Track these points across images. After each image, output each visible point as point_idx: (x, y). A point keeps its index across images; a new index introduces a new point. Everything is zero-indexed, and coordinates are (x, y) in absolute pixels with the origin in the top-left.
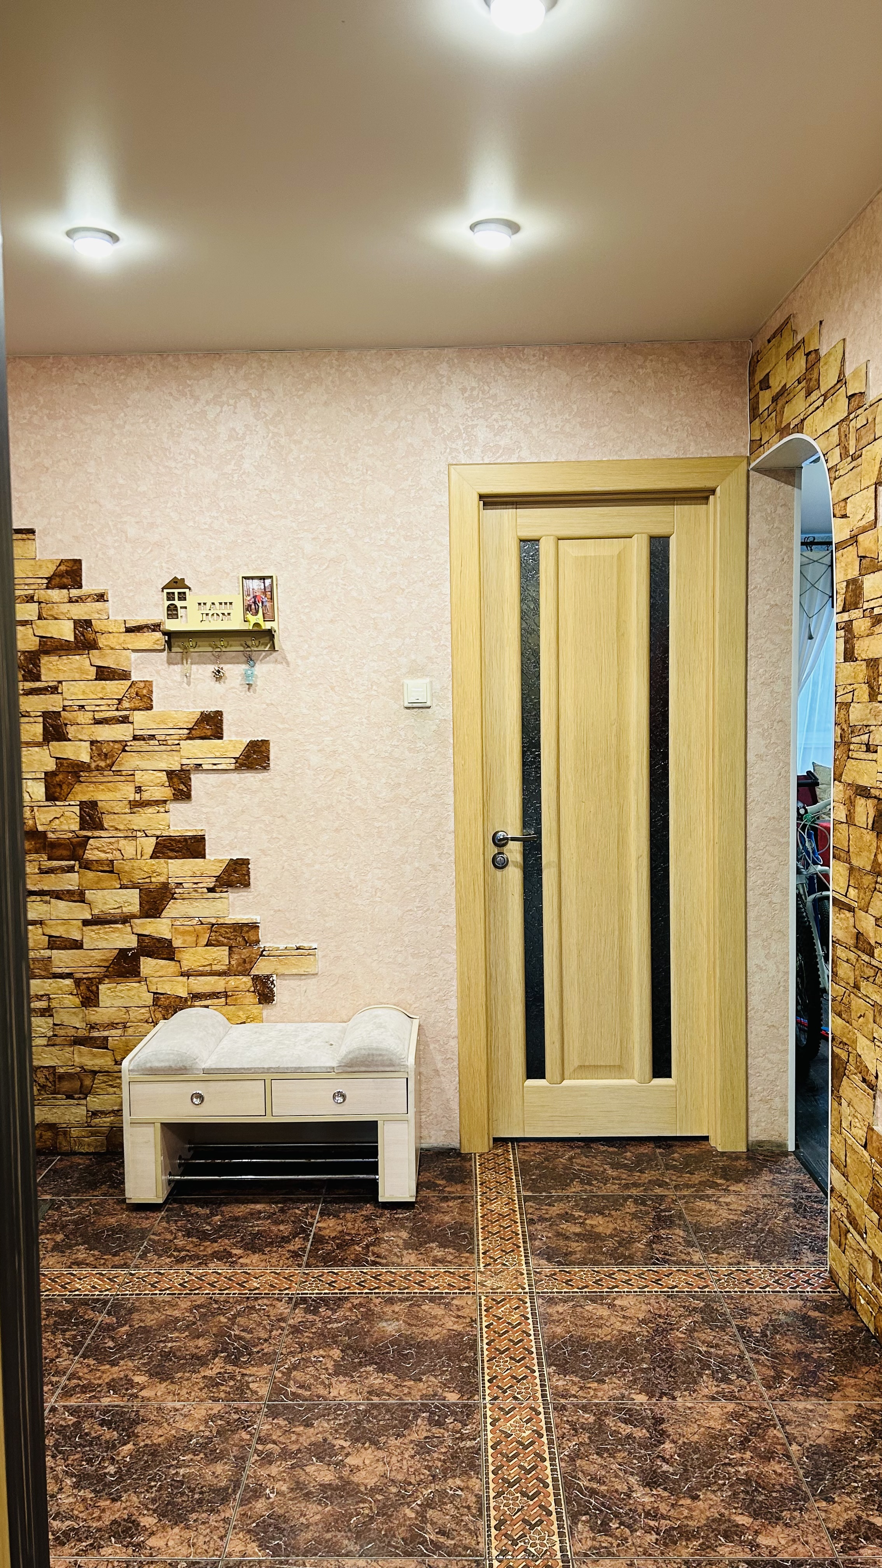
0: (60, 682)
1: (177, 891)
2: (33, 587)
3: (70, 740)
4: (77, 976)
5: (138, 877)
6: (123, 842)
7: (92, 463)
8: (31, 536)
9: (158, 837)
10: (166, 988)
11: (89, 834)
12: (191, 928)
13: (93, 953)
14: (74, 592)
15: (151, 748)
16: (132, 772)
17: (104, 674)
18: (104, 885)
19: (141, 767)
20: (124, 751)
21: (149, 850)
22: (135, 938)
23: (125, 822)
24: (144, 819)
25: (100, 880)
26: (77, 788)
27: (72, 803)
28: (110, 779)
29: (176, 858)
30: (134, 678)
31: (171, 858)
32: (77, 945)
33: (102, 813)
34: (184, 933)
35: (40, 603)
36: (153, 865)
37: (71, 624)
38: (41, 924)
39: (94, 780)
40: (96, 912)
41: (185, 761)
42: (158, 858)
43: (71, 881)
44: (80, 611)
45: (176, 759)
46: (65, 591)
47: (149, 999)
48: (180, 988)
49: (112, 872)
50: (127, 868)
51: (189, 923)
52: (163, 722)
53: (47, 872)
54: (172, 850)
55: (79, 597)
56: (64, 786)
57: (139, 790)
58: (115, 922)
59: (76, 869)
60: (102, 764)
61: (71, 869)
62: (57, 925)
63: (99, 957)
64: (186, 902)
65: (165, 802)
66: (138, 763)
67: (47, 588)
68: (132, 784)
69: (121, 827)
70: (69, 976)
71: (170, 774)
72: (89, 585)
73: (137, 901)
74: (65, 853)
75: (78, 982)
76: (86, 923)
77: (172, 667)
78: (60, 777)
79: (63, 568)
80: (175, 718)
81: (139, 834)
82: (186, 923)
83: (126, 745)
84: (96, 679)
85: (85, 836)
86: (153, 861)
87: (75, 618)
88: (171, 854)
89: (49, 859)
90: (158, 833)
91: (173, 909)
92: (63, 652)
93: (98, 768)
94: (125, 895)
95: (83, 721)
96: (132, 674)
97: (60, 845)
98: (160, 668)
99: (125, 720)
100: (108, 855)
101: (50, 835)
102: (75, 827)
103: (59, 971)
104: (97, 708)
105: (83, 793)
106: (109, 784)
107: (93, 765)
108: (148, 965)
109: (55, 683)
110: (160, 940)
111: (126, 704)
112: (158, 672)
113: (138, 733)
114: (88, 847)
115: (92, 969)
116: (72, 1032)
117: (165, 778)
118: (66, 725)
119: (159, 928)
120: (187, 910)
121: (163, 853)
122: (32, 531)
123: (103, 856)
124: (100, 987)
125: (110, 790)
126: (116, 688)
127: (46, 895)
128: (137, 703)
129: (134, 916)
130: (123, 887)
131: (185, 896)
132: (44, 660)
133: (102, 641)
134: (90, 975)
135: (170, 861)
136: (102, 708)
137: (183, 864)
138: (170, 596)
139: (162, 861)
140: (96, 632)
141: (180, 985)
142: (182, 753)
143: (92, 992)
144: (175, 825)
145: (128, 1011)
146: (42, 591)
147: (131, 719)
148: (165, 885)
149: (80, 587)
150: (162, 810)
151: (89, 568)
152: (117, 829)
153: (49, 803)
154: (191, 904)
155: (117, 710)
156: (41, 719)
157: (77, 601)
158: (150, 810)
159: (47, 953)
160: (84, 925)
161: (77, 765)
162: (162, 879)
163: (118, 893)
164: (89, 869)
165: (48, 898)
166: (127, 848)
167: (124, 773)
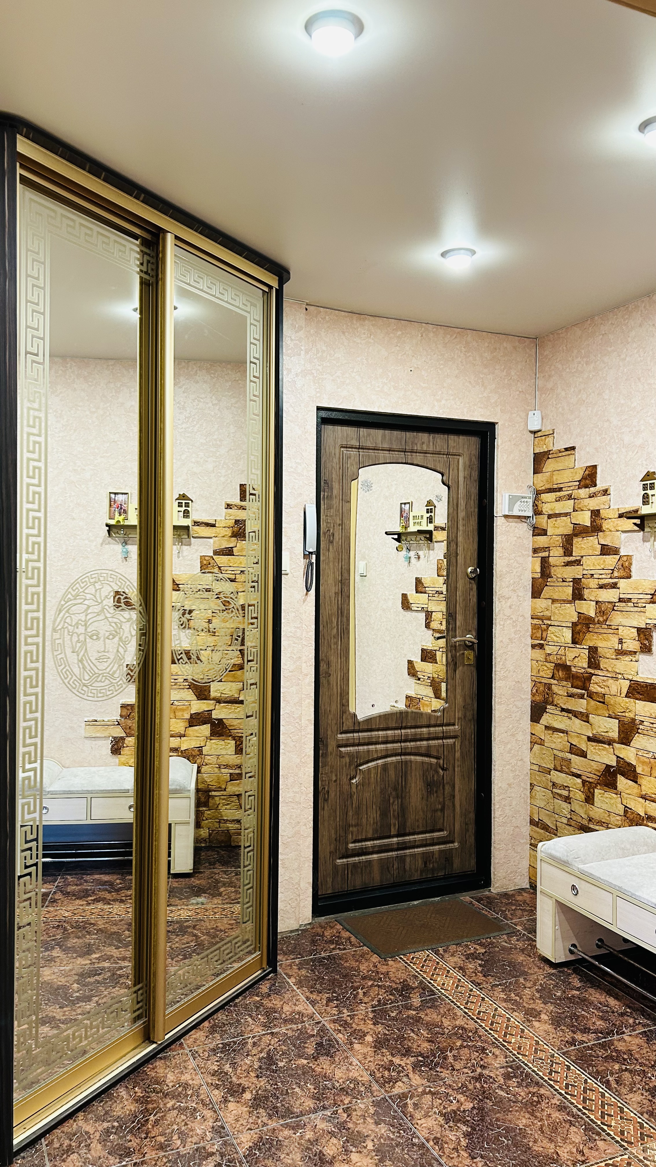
0: (582, 557)
1: (641, 727)
2: (572, 488)
3: (585, 600)
4: (584, 778)
5: (618, 710)
6: (611, 681)
7: (607, 392)
8: (572, 452)
9: (631, 681)
10: (632, 804)
11: (593, 672)
12: (647, 760)
13: (593, 763)
14: (592, 490)
15: (628, 609)
16: (616, 627)
17: (606, 550)
18: (599, 712)
19: (623, 624)
20: (613, 610)
21: (625, 691)
22: (615, 758)
23: (612, 666)
24: (623, 665)
25: (597, 708)
26: (588, 636)
27: (585, 647)
28: (605, 631)
29: (640, 700)
30: (622, 554)
31: (637, 699)
32: (583, 754)
33: (600, 657)
34: (643, 763)
35: (575, 499)
36: (627, 703)
37: (589, 513)
38: (567, 733)
39: (596, 630)
40: (594, 732)
41: (649, 621)
42: (629, 697)
43: (581, 705)
44: (594, 504)
45: (643, 618)
46: (587, 489)
47: (621, 810)
48: (640, 807)
49: (604, 703)
50: (612, 702)
51: (646, 755)
52: (636, 588)
53: (570, 696)
54: (639, 693)
55: (594, 493)
56: (581, 634)
57: (621, 642)
58: (604, 743)
59: (585, 696)
60: (601, 619)
61: (582, 697)
62: (575, 736)
63: (595, 767)
64: (646, 737)
65: (635, 653)
66: (621, 620)
67: (579, 488)
68: (617, 636)
69: (610, 669)
70: (578, 776)
71: (639, 630)
72: (601, 484)
73: (617, 729)
74: (580, 684)
75: (584, 782)
76: (589, 739)
77: (645, 543)
78: (579, 627)
79: (587, 472)
80: (644, 586)
81: (620, 676)
82: (645, 755)
83: (615, 606)
84: (601, 555)
85: (591, 673)
86: (627, 700)
87: (592, 509)
88: (637, 696)
89: (572, 687)
90: (630, 677)
91: (638, 741)
92: (584, 535)
93: (599, 622)
94: (610, 723)
95: (593, 586)
96: (621, 550)
97: (577, 677)
98: (638, 545)
99: (614, 586)
100: (602, 690)
101: (573, 669)
102: (585, 665)
103: (575, 771)
104: (600, 577)
105: (591, 640)
106: (604, 635)
107: (596, 620)
108: (622, 782)
109: (580, 558)
110: (629, 764)
111: (616, 574)
112: (637, 548)
113: (622, 596)
114: (592, 682)
115: (592, 776)
116: (579, 820)
117: (636, 634)
118: (584, 588)
119: (628, 754)
120: (646, 744)
121: (633, 695)
122: (573, 448)
123: (599, 690)
124: (596, 790)
125: (605, 640)
126: (611, 560)
127: (570, 713)
128: (622, 573)
129: (615, 741)
130: (610, 717)
131: (645, 732)
132: (575, 540)
133: (605, 526)
134: (590, 780)
135: (637, 701)
136: (603, 576)
137: (645, 706)
138: (645, 488)
139: (632, 700)
140: (602, 519)
141: (640, 806)
142: (647, 614)
143: (591, 792)
144: (642, 673)
145: (609, 815)
146: (576, 491)
147: (618, 586)
148: (633, 720)
149: (595, 486)
150: (634, 659)
151: (602, 471)
152: (607, 670)
153: (572, 646)
154: (648, 740)
155: (611, 578)
156: (572, 583)
157: (593, 496)
158: (628, 658)
159: (569, 756)
160: (588, 741)
161: (588, 618)
162: (632, 716)
163: (606, 721)
164: (592, 698)
165: (570, 715)
166: (613, 686)
167: (613, 627)
